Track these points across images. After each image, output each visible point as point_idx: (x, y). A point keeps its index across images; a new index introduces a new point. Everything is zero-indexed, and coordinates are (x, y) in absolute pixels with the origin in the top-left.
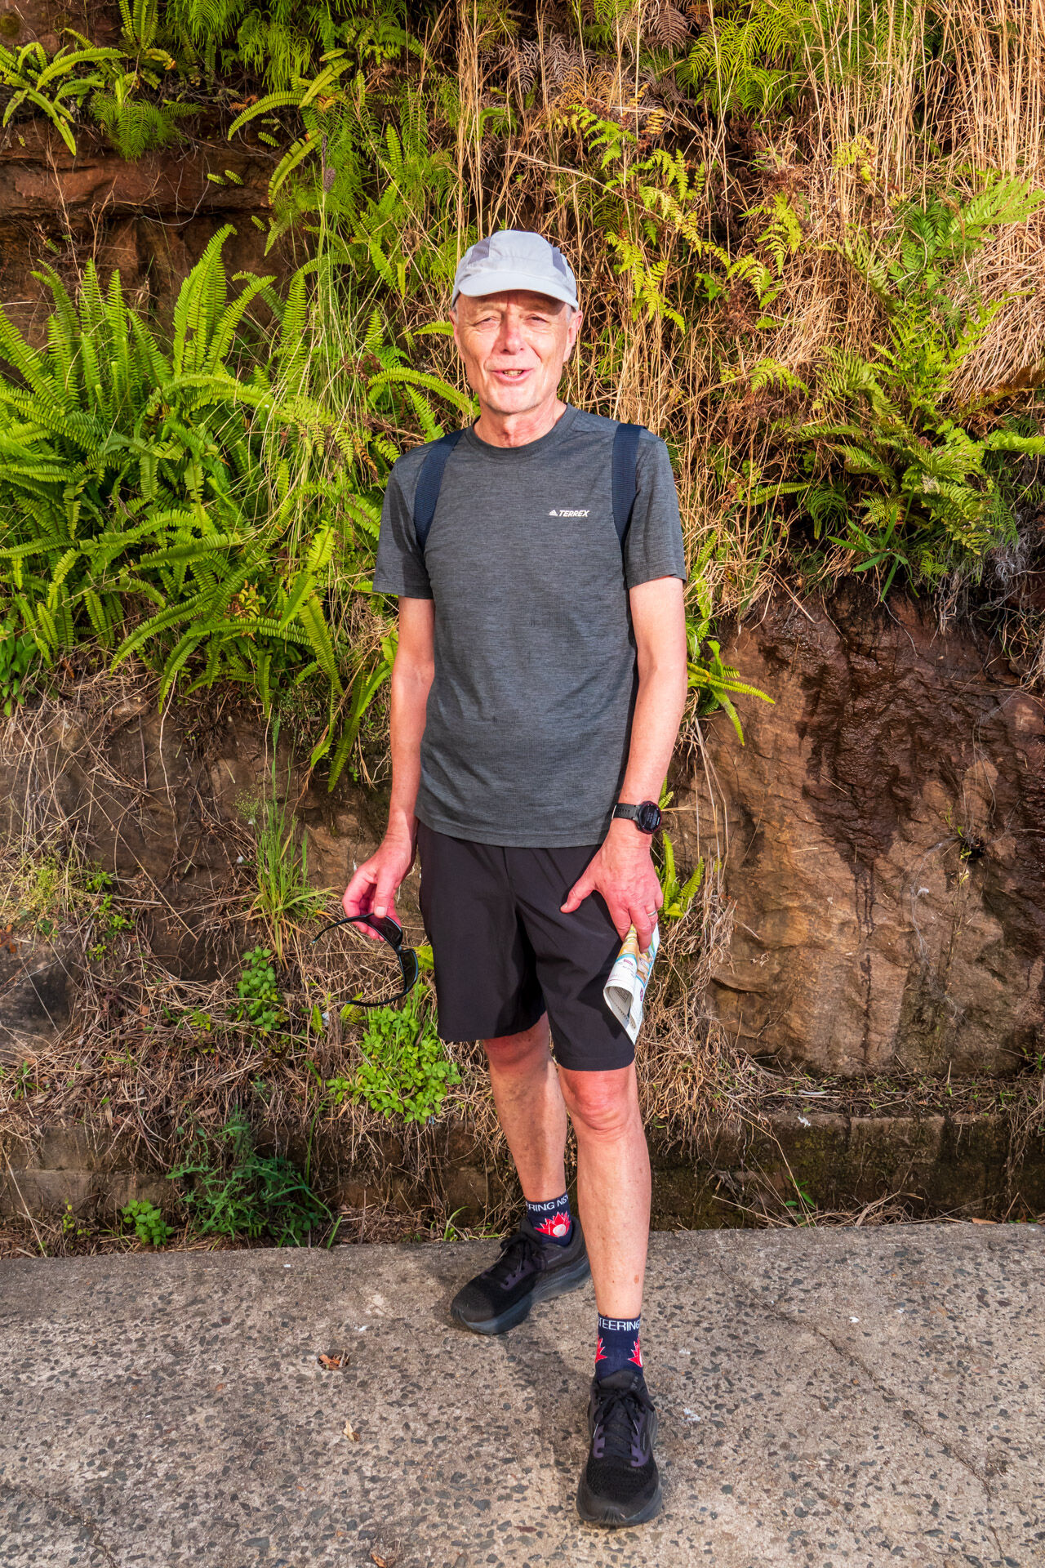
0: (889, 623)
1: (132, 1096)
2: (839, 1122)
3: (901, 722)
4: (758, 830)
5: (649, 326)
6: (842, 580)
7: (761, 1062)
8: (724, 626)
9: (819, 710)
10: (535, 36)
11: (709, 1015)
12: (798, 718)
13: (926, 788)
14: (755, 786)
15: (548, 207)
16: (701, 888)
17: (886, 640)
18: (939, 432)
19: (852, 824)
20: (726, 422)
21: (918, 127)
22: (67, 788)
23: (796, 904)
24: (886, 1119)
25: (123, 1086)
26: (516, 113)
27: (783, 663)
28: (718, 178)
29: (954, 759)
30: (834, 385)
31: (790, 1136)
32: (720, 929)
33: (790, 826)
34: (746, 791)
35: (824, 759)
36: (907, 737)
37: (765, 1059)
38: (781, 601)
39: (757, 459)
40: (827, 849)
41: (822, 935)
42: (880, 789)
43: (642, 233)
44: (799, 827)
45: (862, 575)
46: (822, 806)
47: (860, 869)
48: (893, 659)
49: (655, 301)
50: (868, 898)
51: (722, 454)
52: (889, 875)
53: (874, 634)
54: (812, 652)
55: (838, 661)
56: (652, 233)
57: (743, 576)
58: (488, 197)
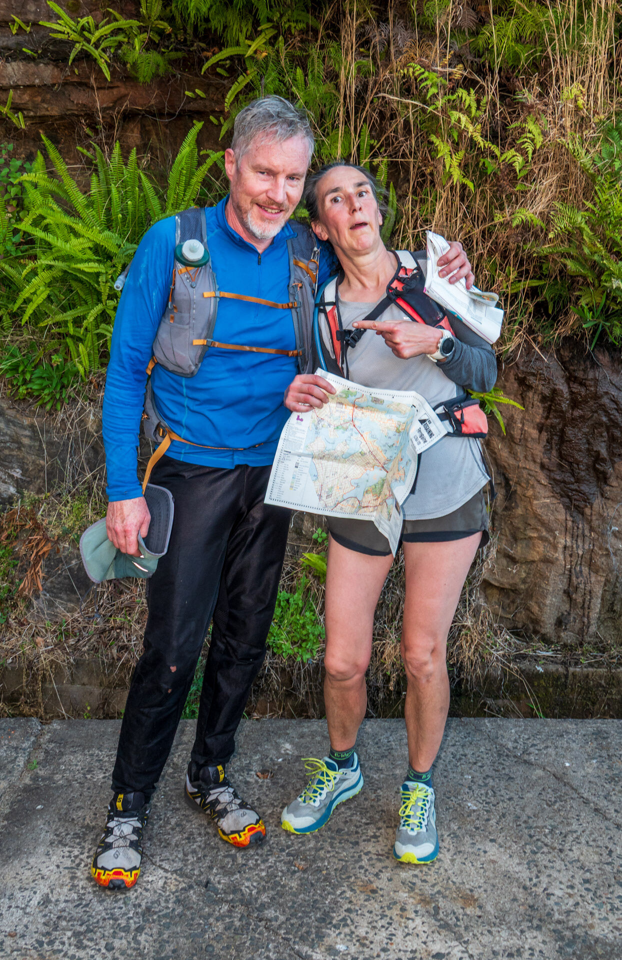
0: (595, 365)
1: (129, 641)
2: (560, 669)
3: (601, 424)
4: (513, 489)
5: (452, 188)
6: (565, 338)
7: (512, 633)
9: (551, 416)
10: (386, 20)
11: (482, 602)
12: (538, 420)
13: (615, 465)
14: (512, 461)
15: (393, 116)
17: (591, 375)
19: (572, 487)
20: (496, 243)
21: (611, 77)
22: (91, 455)
23: (535, 535)
24: (590, 669)
25: (124, 635)
26: (375, 63)
27: (530, 387)
28: (493, 105)
30: (561, 224)
31: (533, 677)
32: (489, 548)
33: (533, 487)
34: (506, 464)
35: (554, 446)
36: (605, 434)
37: (515, 632)
38: (529, 350)
39: (514, 266)
40: (555, 501)
41: (552, 554)
42: (587, 465)
43: (450, 136)
44: (538, 488)
45: (577, 336)
46: (552, 474)
47: (575, 514)
48: (596, 386)
49: (457, 174)
50: (580, 531)
51: (494, 262)
52: (594, 518)
53: (585, 371)
54: (548, 381)
55: (562, 387)
56: (455, 135)
57: (507, 335)
58: (357, 111)
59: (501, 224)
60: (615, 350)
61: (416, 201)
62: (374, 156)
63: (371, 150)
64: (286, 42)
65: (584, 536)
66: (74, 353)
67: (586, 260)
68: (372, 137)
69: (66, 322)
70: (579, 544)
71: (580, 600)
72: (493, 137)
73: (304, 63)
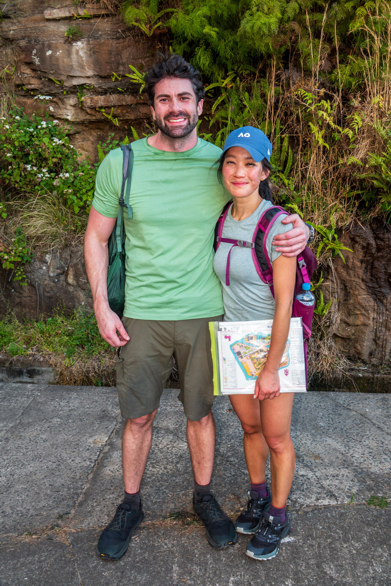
0: (388, 231)
2: (371, 375)
4: (348, 291)
5: (319, 148)
6: (374, 218)
7: (348, 359)
8: (339, 231)
9: (367, 256)
10: (288, 68)
11: (333, 344)
12: (360, 258)
14: (348, 278)
16: (331, 306)
17: (387, 236)
19: (377, 290)
20: (340, 173)
23: (359, 313)
24: (385, 376)
26: (283, 89)
27: (356, 242)
28: (339, 107)
31: (357, 379)
32: (336, 318)
33: (358, 290)
34: (345, 279)
35: (369, 270)
38: (356, 224)
39: (349, 184)
40: (369, 296)
41: (367, 322)
42: (385, 279)
44: (361, 290)
45: (380, 217)
46: (368, 284)
47: (378, 303)
48: (389, 241)
49: (321, 141)
50: (381, 311)
51: (339, 183)
52: (388, 304)
53: (383, 234)
54: (365, 239)
55: (372, 242)
56: (320, 122)
57: (345, 217)
58: (275, 112)
59: (342, 164)
61: (302, 155)
62: (282, 134)
63: (281, 131)
64: (241, 81)
65: (383, 313)
67: (384, 181)
68: (282, 124)
70: (381, 317)
71: (381, 343)
72: (338, 123)
73: (249, 90)
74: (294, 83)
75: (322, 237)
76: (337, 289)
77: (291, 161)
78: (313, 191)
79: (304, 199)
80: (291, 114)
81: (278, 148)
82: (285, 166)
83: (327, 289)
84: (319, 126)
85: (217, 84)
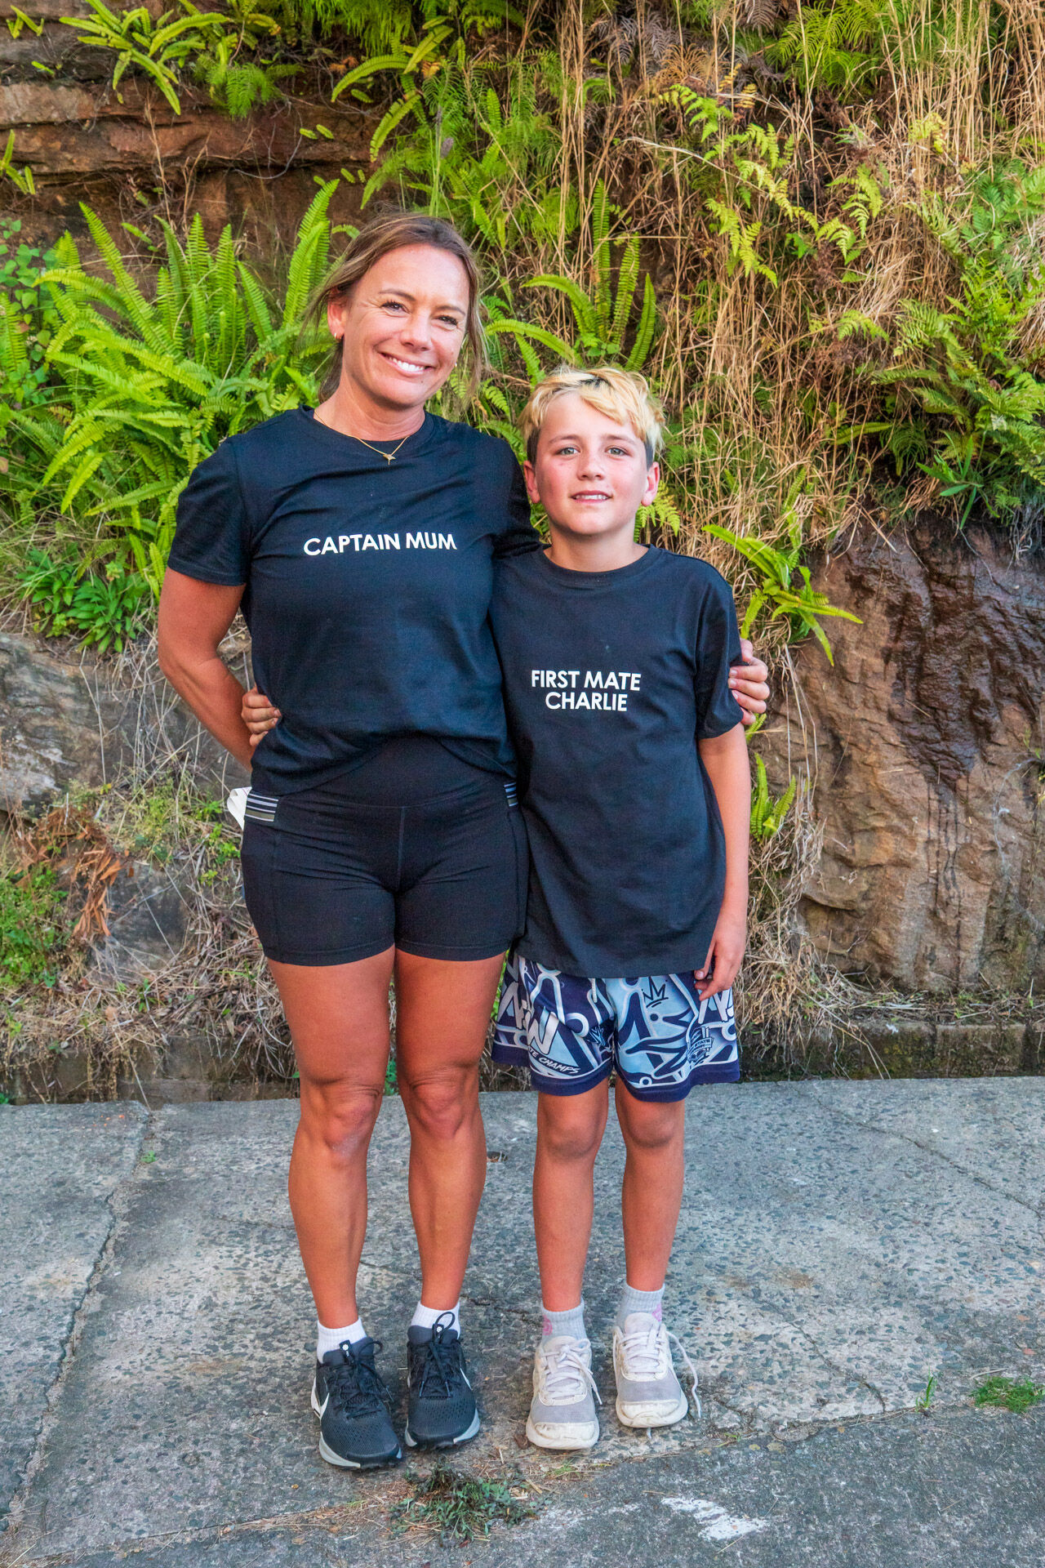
0: (969, 555)
1: (253, 1007)
2: (925, 1028)
3: (980, 647)
4: (846, 752)
5: (743, 281)
6: (922, 513)
7: (850, 978)
8: (813, 555)
9: (903, 637)
10: (632, 14)
11: (800, 929)
12: (883, 644)
13: (1004, 712)
16: (792, 806)
17: (963, 570)
18: (1009, 374)
19: (935, 746)
20: (814, 365)
21: (986, 102)
22: (174, 722)
23: (882, 824)
24: (970, 1027)
25: (243, 999)
26: (616, 84)
27: (869, 592)
28: (806, 148)
29: (1031, 683)
30: (912, 335)
31: (880, 1041)
32: (810, 845)
33: (877, 748)
34: (835, 715)
35: (909, 683)
36: (986, 663)
37: (854, 976)
38: (867, 533)
39: (842, 401)
40: (912, 770)
41: (908, 853)
42: (960, 712)
43: (738, 198)
44: (885, 750)
45: (941, 509)
46: (907, 729)
47: (942, 790)
48: (971, 587)
49: (750, 260)
50: (951, 817)
51: (810, 396)
52: (971, 795)
53: (954, 563)
54: (896, 581)
55: (920, 590)
56: (747, 197)
57: (832, 510)
58: (589, 160)
59: (822, 336)
60: (1000, 531)
61: (686, 303)
62: (616, 233)
63: (611, 223)
64: (471, 52)
65: (957, 823)
66: (140, 559)
67: (952, 388)
68: (613, 201)
69: (127, 510)
70: (951, 836)
71: (952, 923)
72: (806, 199)
73: (499, 82)
74: (654, 65)
75: (760, 576)
76: (811, 747)
77: (652, 322)
78: (727, 424)
79: (698, 449)
80: (646, 167)
81: (603, 281)
82: (629, 342)
83: (776, 750)
84: (743, 208)
85: (387, 58)
